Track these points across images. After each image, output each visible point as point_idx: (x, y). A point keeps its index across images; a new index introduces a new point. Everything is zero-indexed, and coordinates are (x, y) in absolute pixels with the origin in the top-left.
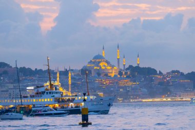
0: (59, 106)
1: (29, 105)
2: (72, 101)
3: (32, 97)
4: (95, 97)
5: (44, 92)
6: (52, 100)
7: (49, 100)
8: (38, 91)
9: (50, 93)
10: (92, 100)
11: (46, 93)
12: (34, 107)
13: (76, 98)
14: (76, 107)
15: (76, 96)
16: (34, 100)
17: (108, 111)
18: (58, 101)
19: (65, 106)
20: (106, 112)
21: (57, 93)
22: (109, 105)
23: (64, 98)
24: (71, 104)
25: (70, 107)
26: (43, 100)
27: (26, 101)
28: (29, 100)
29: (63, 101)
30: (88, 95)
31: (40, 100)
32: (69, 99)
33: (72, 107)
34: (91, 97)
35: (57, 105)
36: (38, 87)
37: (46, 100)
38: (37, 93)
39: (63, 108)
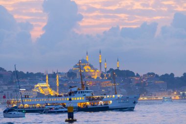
0: (90, 103)
2: (102, 99)
3: (66, 96)
4: (122, 96)
5: (77, 92)
6: (83, 98)
7: (80, 99)
8: (71, 90)
9: (82, 92)
10: (119, 98)
11: (78, 93)
12: (47, 105)
13: (105, 97)
14: (104, 105)
15: (105, 94)
16: (68, 99)
17: (134, 108)
18: (89, 99)
19: (96, 104)
20: (131, 109)
21: (88, 92)
22: (135, 103)
23: (95, 97)
24: (101, 102)
25: (100, 104)
26: (75, 99)
27: (60, 99)
28: (63, 99)
29: (93, 99)
30: (116, 94)
31: (73, 99)
32: (99, 97)
33: (101, 105)
34: (118, 96)
35: (88, 103)
36: (71, 87)
37: (78, 99)
39: (94, 106)
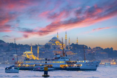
0: (68, 66)
1: (51, 65)
2: (76, 63)
3: (53, 60)
4: (89, 61)
5: (60, 58)
6: (64, 62)
7: (62, 62)
9: (63, 58)
10: (87, 63)
13: (78, 62)
15: (78, 60)
16: (54, 62)
18: (68, 63)
19: (72, 66)
20: (95, 70)
21: (67, 58)
22: (97, 66)
23: (71, 61)
24: (75, 65)
25: (74, 66)
26: (59, 62)
27: (49, 62)
28: (51, 62)
29: (70, 63)
30: (85, 60)
31: (57, 62)
32: (74, 62)
33: (75, 67)
34: (87, 61)
35: (67, 65)
36: (56, 55)
37: (60, 62)
38: (56, 58)
39: (70, 67)
